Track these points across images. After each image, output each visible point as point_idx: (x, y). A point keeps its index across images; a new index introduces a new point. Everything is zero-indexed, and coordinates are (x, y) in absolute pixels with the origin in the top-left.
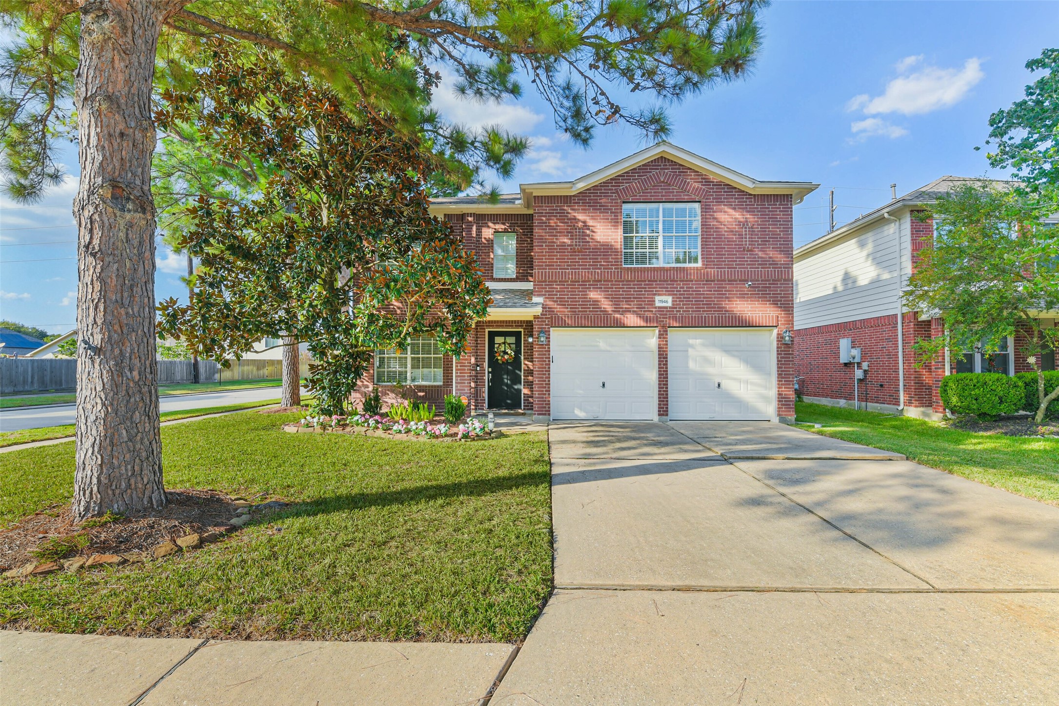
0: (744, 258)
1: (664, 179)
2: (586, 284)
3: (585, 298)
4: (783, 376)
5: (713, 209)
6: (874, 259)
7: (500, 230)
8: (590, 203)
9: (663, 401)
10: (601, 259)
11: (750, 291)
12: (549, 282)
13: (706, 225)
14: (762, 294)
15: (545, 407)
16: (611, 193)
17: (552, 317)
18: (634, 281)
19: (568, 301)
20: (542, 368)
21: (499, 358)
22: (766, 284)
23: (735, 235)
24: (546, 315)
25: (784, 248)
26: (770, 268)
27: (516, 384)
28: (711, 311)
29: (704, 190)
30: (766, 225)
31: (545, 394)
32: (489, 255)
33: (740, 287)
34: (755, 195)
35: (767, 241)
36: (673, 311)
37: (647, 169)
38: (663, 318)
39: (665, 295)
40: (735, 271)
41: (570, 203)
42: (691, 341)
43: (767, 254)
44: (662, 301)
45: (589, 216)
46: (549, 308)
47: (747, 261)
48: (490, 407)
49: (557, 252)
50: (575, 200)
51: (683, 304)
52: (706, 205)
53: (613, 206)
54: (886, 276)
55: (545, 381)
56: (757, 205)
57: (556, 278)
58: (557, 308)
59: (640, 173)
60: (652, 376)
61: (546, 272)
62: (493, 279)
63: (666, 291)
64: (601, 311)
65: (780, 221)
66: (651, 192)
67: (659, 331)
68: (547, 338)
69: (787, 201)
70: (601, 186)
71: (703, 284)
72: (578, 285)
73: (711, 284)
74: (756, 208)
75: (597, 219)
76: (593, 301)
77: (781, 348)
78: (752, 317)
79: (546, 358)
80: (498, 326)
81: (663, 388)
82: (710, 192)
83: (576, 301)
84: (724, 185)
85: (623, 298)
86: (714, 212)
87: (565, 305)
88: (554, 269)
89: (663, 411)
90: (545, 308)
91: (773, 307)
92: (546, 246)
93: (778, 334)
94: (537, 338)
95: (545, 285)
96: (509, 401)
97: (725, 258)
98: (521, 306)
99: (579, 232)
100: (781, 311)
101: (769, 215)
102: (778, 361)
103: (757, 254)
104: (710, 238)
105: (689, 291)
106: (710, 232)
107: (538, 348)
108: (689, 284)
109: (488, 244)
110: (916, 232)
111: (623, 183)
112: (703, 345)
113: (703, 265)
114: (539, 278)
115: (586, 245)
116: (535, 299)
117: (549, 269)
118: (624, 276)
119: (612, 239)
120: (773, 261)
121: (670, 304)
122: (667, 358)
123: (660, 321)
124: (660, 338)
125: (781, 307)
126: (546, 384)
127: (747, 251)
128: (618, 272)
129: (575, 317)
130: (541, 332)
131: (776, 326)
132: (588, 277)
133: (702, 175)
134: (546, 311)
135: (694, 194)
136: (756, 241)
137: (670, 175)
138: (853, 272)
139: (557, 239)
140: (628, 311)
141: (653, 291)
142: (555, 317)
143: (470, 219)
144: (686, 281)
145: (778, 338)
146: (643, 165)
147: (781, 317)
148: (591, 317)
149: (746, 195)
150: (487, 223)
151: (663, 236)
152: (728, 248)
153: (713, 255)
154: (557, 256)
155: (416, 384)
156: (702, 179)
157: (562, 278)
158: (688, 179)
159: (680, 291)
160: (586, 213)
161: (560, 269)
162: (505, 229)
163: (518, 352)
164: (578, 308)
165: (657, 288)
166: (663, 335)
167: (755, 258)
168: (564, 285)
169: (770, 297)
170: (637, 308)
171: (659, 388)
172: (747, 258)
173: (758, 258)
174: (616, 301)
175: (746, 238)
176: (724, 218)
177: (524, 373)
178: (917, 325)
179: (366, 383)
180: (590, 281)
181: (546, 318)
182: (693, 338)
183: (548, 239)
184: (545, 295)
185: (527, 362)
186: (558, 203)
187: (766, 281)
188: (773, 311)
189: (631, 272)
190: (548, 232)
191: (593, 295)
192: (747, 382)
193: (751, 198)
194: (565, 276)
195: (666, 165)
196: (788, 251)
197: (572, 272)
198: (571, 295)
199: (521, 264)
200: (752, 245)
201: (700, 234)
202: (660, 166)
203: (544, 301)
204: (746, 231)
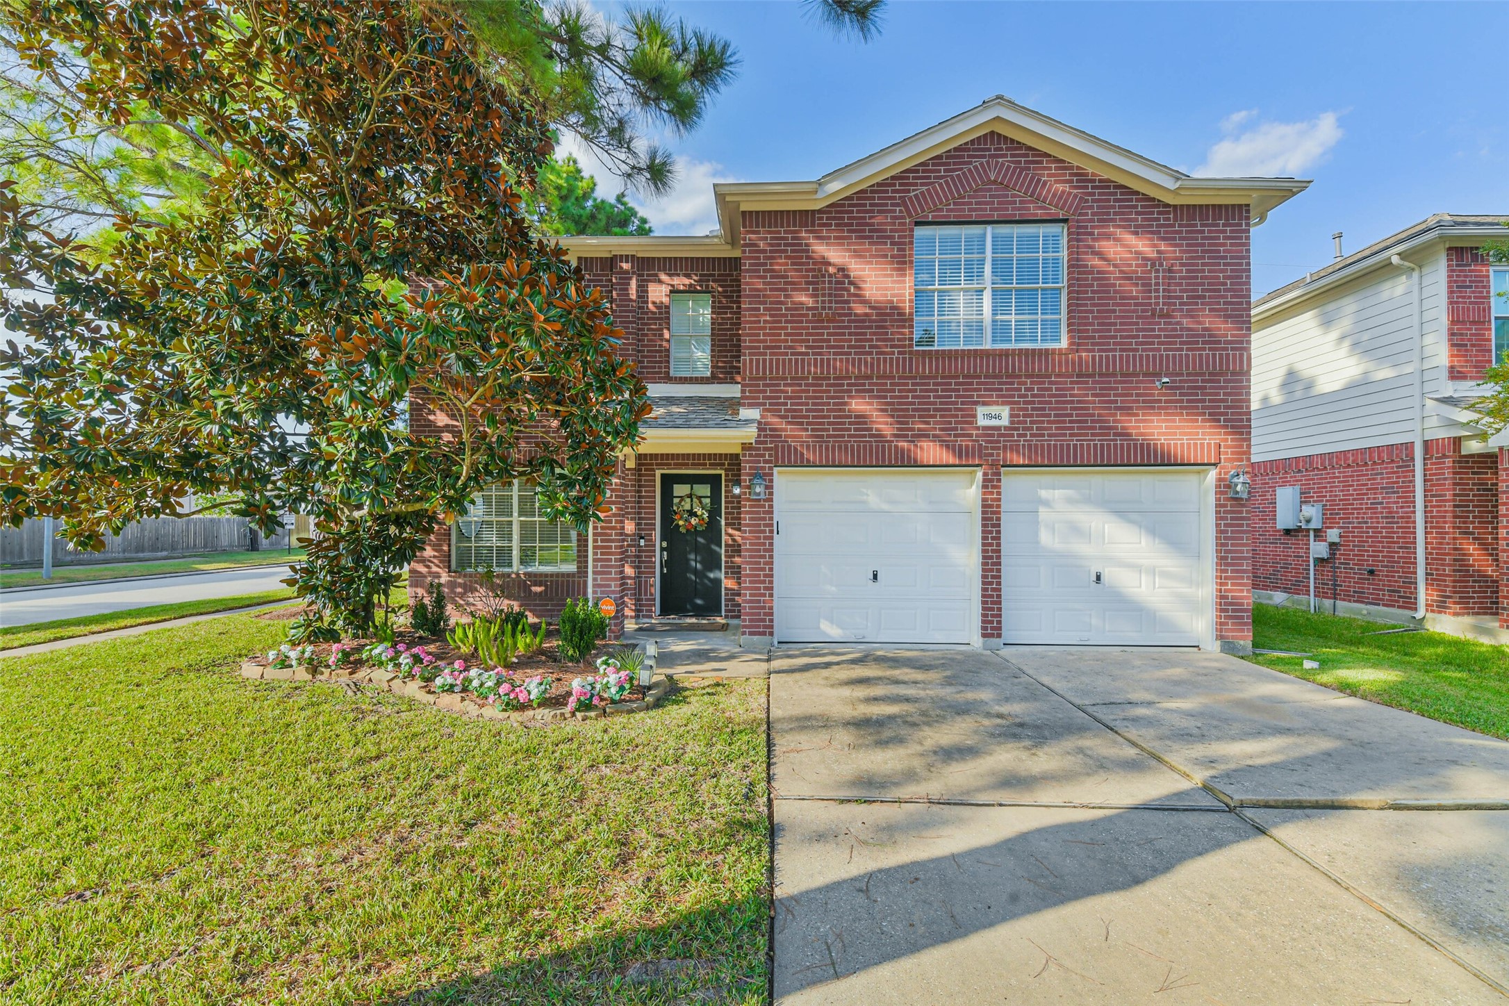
0: (1154, 330)
1: (997, 177)
2: (843, 384)
3: (840, 410)
4: (1226, 560)
5: (1092, 234)
6: (1355, 345)
7: (682, 288)
8: (852, 225)
9: (992, 609)
10: (871, 334)
11: (1165, 395)
12: (771, 379)
13: (1078, 266)
14: (1188, 401)
15: (764, 620)
16: (892, 205)
17: (777, 447)
18: (936, 378)
19: (807, 417)
20: (759, 544)
21: (681, 523)
22: (1197, 381)
23: (1137, 285)
24: (765, 442)
25: (1232, 310)
26: (1204, 349)
27: (711, 570)
28: (1087, 435)
29: (1075, 196)
30: (1197, 265)
31: (764, 595)
32: (662, 335)
33: (1145, 388)
34: (1175, 207)
35: (1199, 297)
36: (1012, 436)
37: (963, 157)
38: (993, 448)
39: (997, 403)
40: (1134, 356)
41: (813, 225)
42: (1044, 494)
43: (1199, 323)
44: (990, 416)
45: (849, 250)
46: (771, 430)
47: (1159, 336)
48: (665, 611)
49: (786, 322)
50: (821, 219)
51: (1031, 422)
52: (1079, 227)
53: (896, 231)
54: (1385, 373)
55: (764, 569)
56: (1180, 226)
57: (784, 372)
58: (785, 430)
59: (949, 164)
60: (969, 559)
61: (764, 361)
62: (668, 379)
63: (998, 396)
64: (872, 436)
65: (1226, 258)
66: (971, 203)
67: (985, 474)
68: (767, 487)
69: (1240, 219)
70: (872, 192)
71: (1072, 383)
72: (827, 385)
73: (1087, 383)
74: (1176, 232)
75: (865, 257)
76: (856, 417)
77: (1225, 506)
78: (1169, 445)
79: (766, 525)
80: (678, 466)
81: (991, 583)
82: (1087, 201)
83: (824, 417)
84: (1115, 187)
85: (914, 410)
86: (1094, 240)
87: (802, 423)
88: (782, 354)
89: (992, 628)
90: (765, 430)
91: (1211, 427)
92: (765, 309)
93: (1219, 480)
94: (749, 487)
95: (765, 385)
96: (699, 602)
97: (1116, 331)
98: (718, 426)
99: (830, 282)
100: (1226, 434)
101: (1203, 245)
102: (1219, 532)
103: (1178, 323)
104: (1087, 292)
105: (1044, 396)
106: (1087, 279)
107: (751, 506)
108: (1044, 383)
109: (660, 313)
110: (1456, 288)
111: (916, 184)
112: (1070, 501)
113: (1071, 344)
114: (751, 372)
115: (843, 308)
116: (746, 413)
117: (771, 354)
118: (917, 368)
119: (892, 295)
120: (1210, 336)
121: (1005, 421)
122: (999, 525)
123: (987, 455)
124: (984, 487)
125: (1226, 427)
126: (765, 576)
127: (1161, 317)
128: (904, 359)
129: (821, 447)
130: (755, 476)
131: (1215, 465)
132: (847, 370)
133: (1072, 168)
134: (765, 436)
135: (1056, 206)
136: (1176, 297)
137: (1009, 167)
138: (1306, 369)
139: (786, 296)
140: (923, 435)
141: (972, 396)
142: (783, 447)
143: (625, 266)
144: (1038, 376)
145: (1218, 486)
146: (956, 149)
147: (1226, 447)
148: (852, 447)
149: (1158, 206)
150: (656, 275)
151: (994, 290)
152: (1121, 311)
153: (1092, 324)
154: (786, 328)
155: (530, 570)
156: (1071, 175)
157: (797, 372)
158: (1043, 175)
159: (1026, 396)
160: (843, 244)
161: (792, 354)
162: (691, 285)
163: (714, 512)
164: (828, 430)
165: (980, 390)
166: (991, 481)
167: (1176, 330)
168: (800, 385)
169: (1203, 408)
170: (941, 429)
171: (984, 583)
172: (1160, 330)
173: (1182, 329)
174: (900, 415)
175: (1157, 291)
176: (1115, 253)
177: (726, 551)
178: (1459, 462)
179: (435, 569)
180: (850, 378)
181: (765, 449)
182: (1046, 488)
183: (769, 296)
184: (764, 404)
185: (730, 531)
186: (788, 226)
187: (1197, 374)
188: (1210, 434)
189: (930, 359)
190: (769, 283)
191: (857, 405)
192: (1152, 571)
193: (1169, 213)
194: (803, 368)
195: (1001, 149)
196: (1242, 316)
197: (816, 360)
198: (814, 404)
199: (720, 351)
200: (1169, 304)
201: (1065, 283)
202: (989, 150)
203: (762, 417)
204: (1157, 278)
